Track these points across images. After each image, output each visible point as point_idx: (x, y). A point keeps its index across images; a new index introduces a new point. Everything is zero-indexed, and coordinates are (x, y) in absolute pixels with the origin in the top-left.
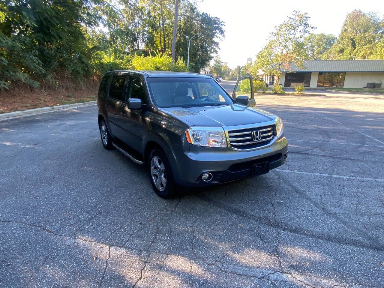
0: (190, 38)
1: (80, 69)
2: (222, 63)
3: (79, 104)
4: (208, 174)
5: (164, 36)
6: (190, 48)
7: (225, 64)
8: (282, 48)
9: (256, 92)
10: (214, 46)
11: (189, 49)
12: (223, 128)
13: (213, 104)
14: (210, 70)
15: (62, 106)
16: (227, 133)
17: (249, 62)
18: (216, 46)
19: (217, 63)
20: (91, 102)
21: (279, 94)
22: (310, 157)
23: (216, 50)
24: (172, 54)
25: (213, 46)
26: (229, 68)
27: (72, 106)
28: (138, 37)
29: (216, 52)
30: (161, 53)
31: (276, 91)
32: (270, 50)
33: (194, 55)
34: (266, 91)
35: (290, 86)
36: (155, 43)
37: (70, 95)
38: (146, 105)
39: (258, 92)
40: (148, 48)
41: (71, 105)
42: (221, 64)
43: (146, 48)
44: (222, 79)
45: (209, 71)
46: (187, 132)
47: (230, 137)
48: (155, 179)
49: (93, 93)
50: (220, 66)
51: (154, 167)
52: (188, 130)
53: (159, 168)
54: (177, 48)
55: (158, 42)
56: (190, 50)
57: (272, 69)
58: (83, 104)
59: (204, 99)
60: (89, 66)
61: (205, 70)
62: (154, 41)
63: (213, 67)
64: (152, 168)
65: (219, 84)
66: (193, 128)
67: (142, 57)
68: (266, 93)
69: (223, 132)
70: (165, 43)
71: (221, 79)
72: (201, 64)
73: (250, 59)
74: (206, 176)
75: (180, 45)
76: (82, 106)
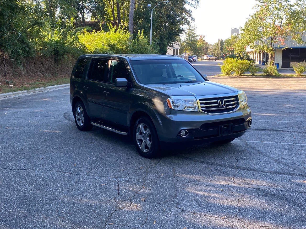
0: (153, 6)
1: (20, 51)
2: (197, 36)
3: (23, 92)
4: (185, 131)
5: (118, 4)
6: (153, 19)
7: (201, 38)
8: (273, 18)
9: (242, 74)
10: (185, 15)
11: (151, 20)
12: (195, 97)
13: (187, 82)
14: (180, 46)
15: (5, 94)
16: (198, 100)
17: (235, 34)
18: (187, 16)
19: (190, 37)
20: (36, 89)
21: (274, 77)
22: (282, 133)
23: (188, 20)
24: (130, 27)
25: (183, 16)
26: (206, 43)
27: (16, 94)
28: (83, 7)
29: (188, 23)
30: (115, 26)
31: (268, 73)
32: (258, 21)
33: (158, 28)
34: (255, 73)
35: (289, 66)
36: (106, 14)
37: (10, 81)
38: (131, 83)
39: (246, 74)
40: (96, 20)
41: (14, 93)
42: (196, 38)
43: (94, 20)
44: (198, 58)
45: (179, 48)
46: (169, 100)
47: (201, 104)
48: (139, 143)
49: (34, 78)
50: (194, 41)
51: (139, 133)
52: (169, 98)
53: (144, 133)
54: (136, 19)
55: (110, 11)
56: (153, 22)
57: (262, 45)
58: (27, 92)
59: (178, 78)
60: (30, 47)
61: (173, 47)
62: (105, 11)
63: (185, 42)
64: (137, 134)
65: (192, 65)
66: (173, 97)
67: (93, 33)
68: (256, 76)
69: (195, 99)
70: (119, 13)
71: (195, 58)
72: (167, 39)
73: (235, 30)
74: (183, 132)
75: (140, 15)
76: (27, 94)
